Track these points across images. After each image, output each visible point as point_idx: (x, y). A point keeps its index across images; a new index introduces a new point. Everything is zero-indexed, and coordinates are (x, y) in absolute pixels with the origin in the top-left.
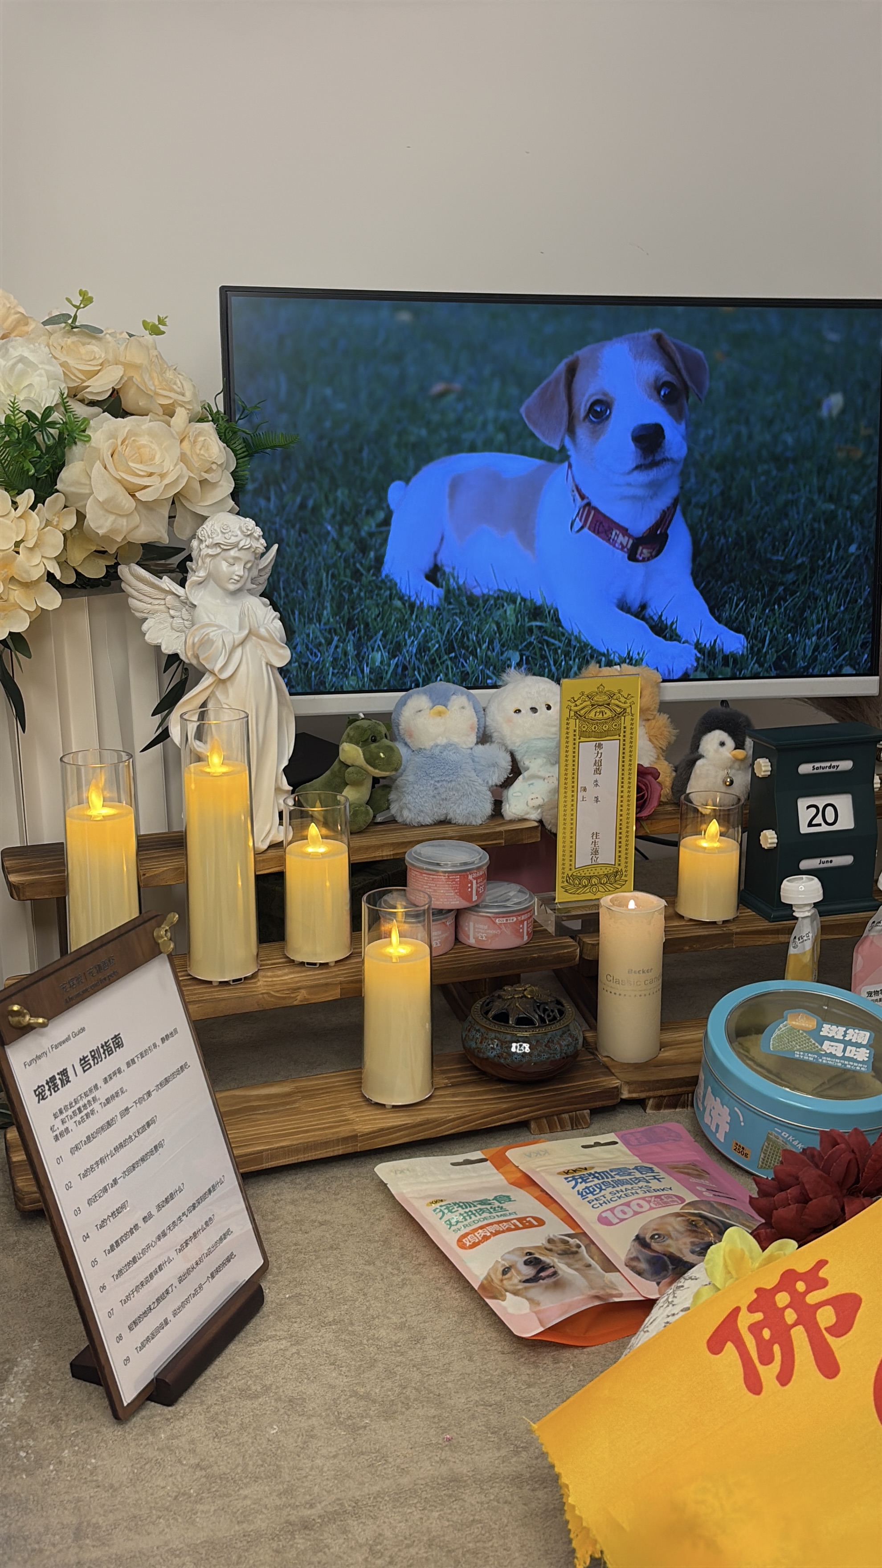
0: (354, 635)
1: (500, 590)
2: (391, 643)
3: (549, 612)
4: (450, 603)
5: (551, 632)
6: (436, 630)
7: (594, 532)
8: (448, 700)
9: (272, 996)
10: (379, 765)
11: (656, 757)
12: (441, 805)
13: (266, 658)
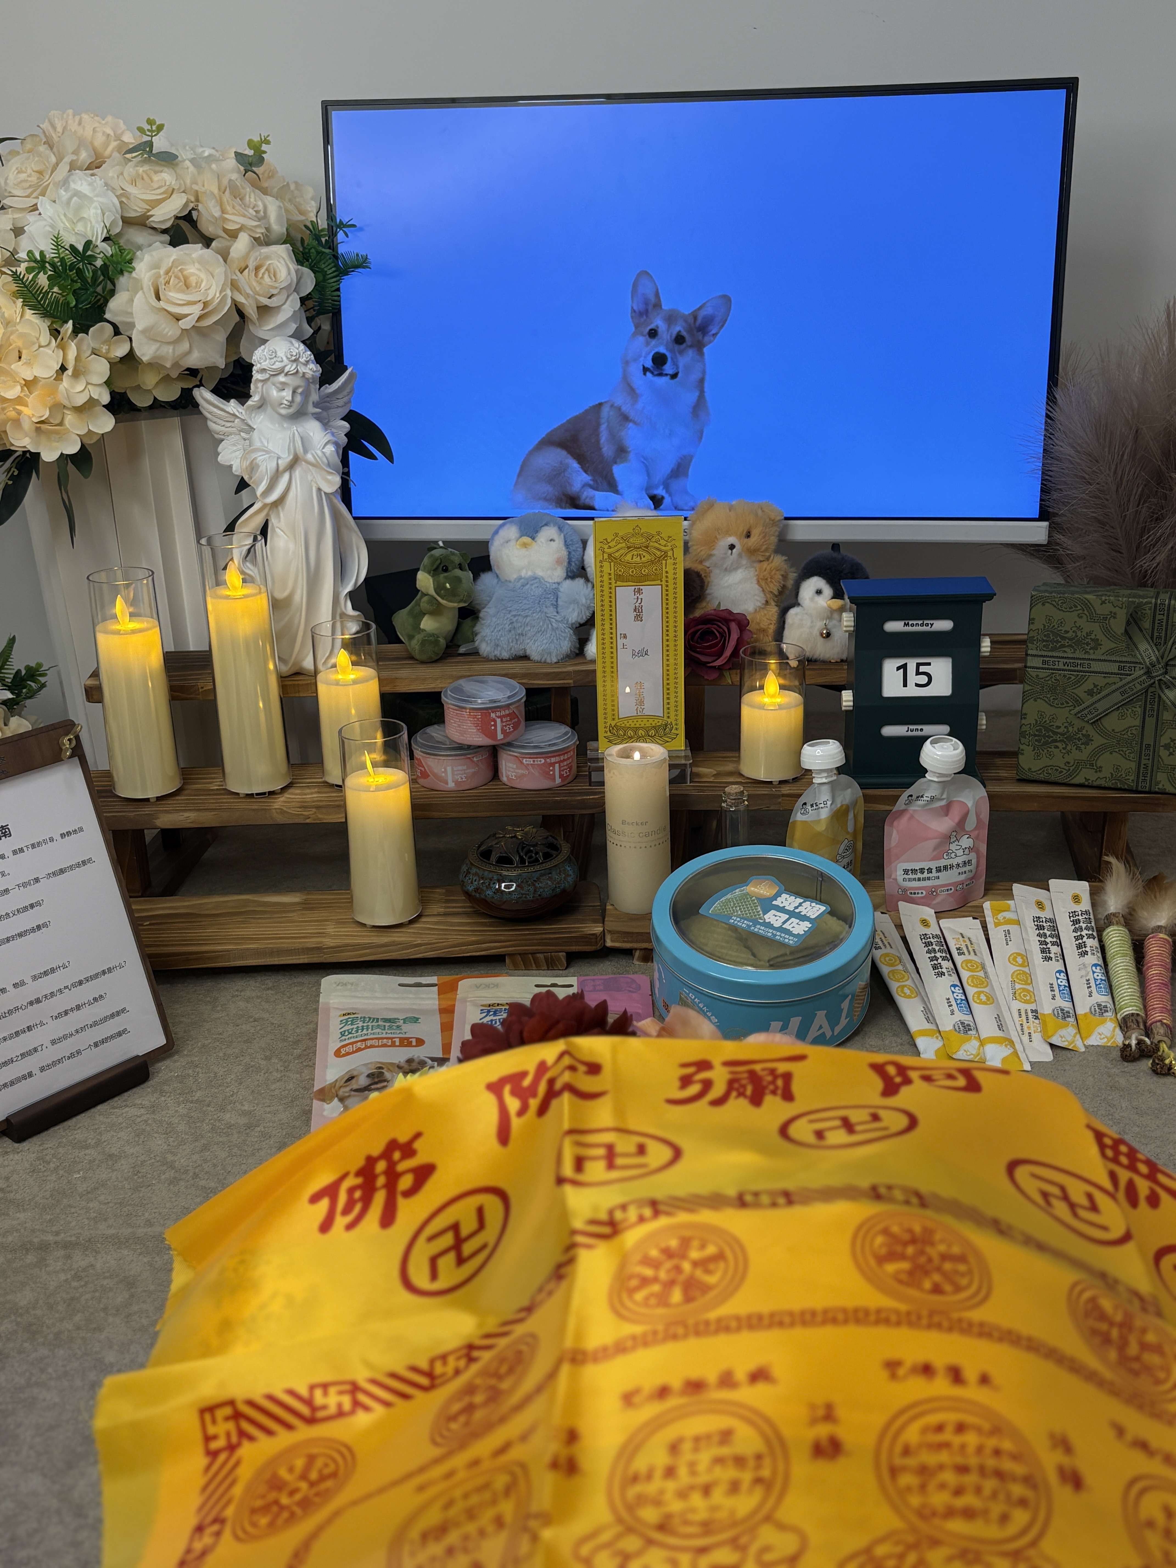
8: (537, 532)
9: (286, 812)
10: (445, 596)
11: (764, 602)
12: (517, 640)
13: (317, 484)
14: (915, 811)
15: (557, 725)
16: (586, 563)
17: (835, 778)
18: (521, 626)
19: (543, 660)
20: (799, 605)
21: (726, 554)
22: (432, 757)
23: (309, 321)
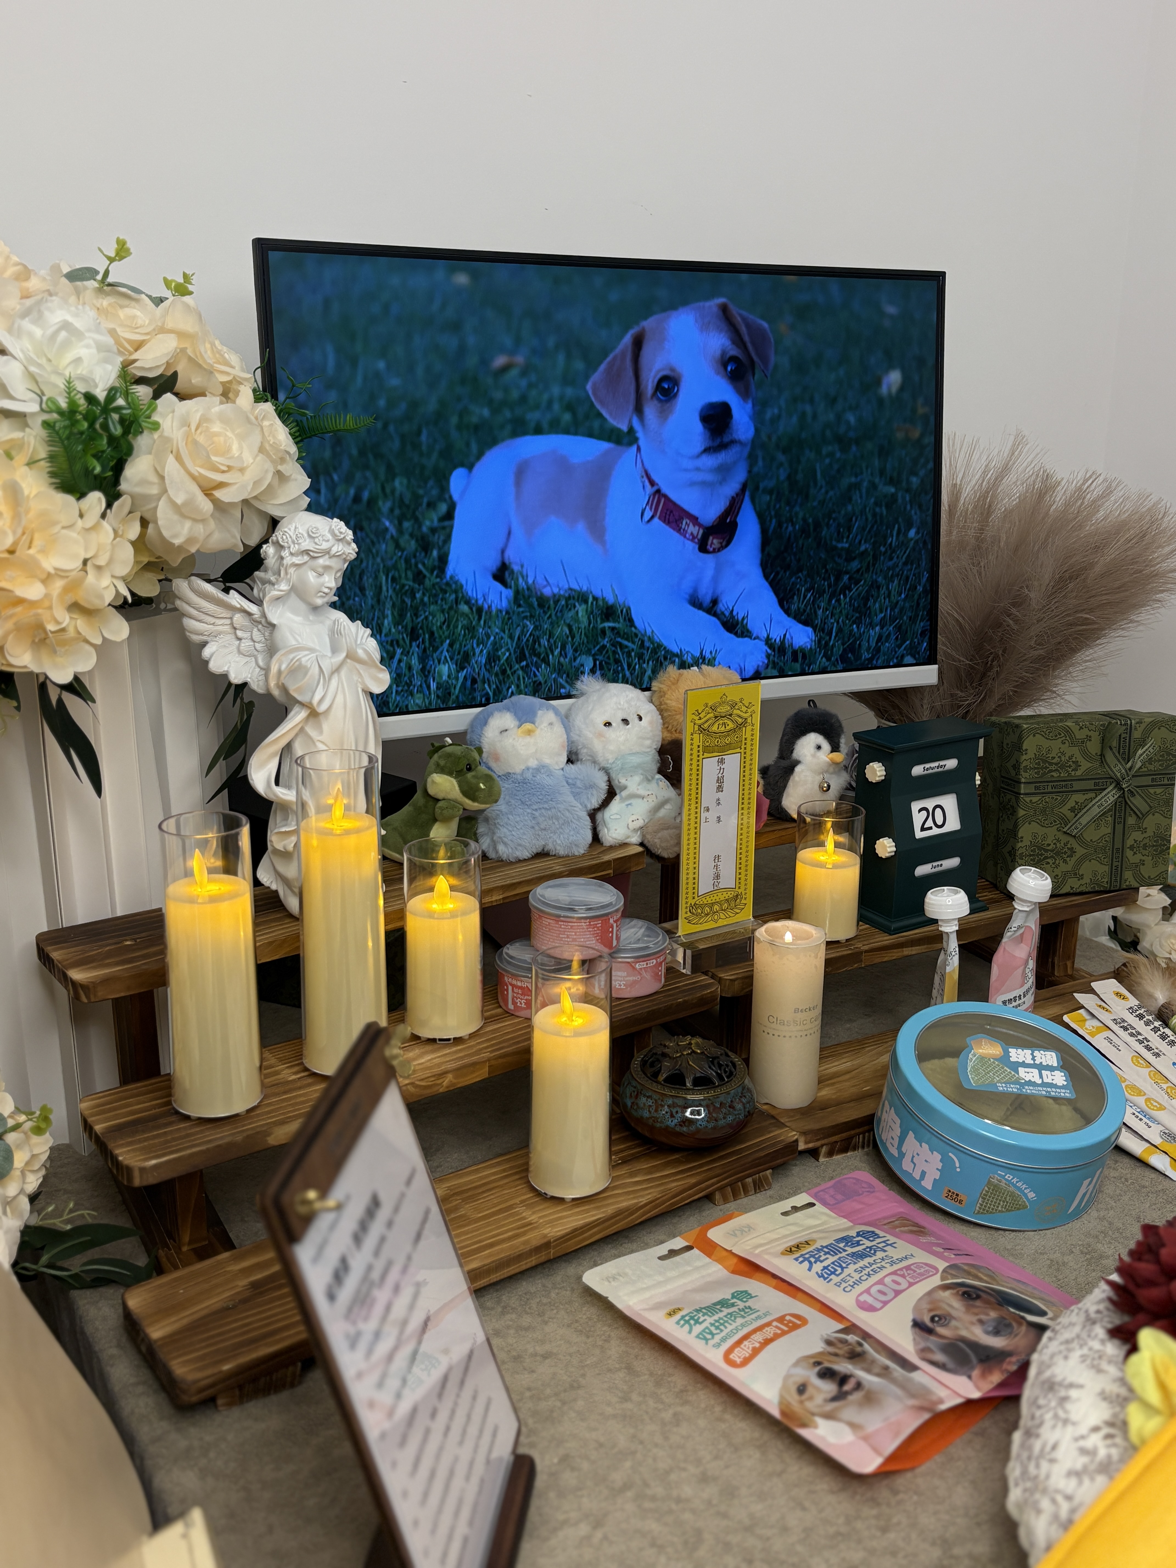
0: (418, 647)
2: (459, 653)
3: (622, 612)
4: (519, 606)
5: (625, 633)
6: (506, 636)
7: (664, 521)
8: (536, 716)
12: (539, 836)
13: (364, 685)
14: (1005, 943)
20: (801, 762)
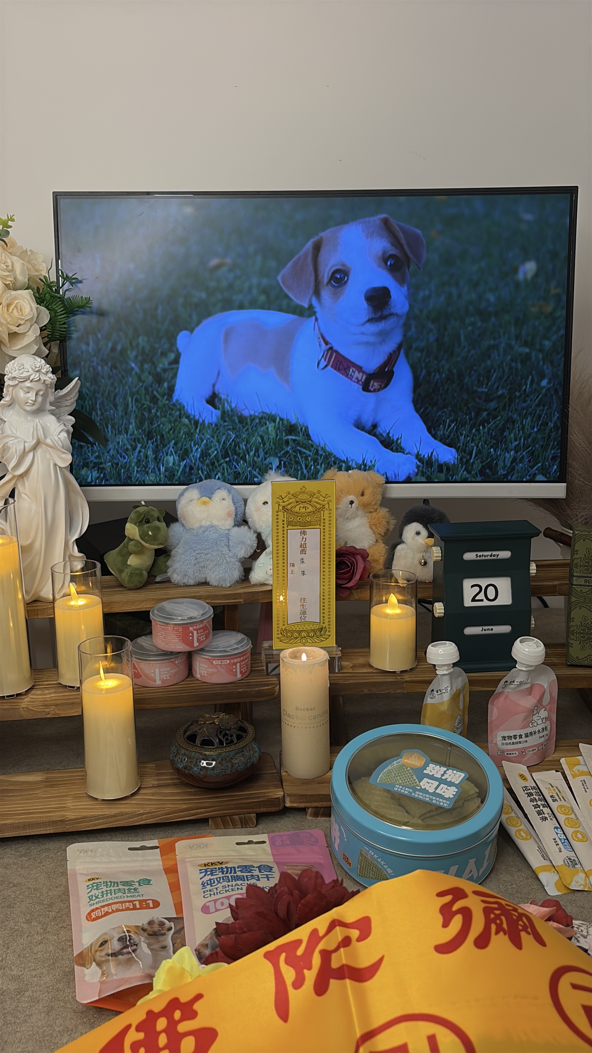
0: (153, 443)
1: (263, 412)
2: (181, 450)
3: (301, 429)
4: (225, 421)
5: (303, 444)
6: (215, 441)
7: (335, 369)
8: (213, 493)
9: (31, 710)
10: (148, 540)
11: (375, 541)
12: (200, 571)
13: (54, 461)
14: (508, 692)
15: (234, 633)
16: (247, 515)
17: (452, 670)
18: (203, 561)
19: (219, 586)
20: (404, 542)
21: (347, 507)
22: (144, 662)
23: (45, 345)
